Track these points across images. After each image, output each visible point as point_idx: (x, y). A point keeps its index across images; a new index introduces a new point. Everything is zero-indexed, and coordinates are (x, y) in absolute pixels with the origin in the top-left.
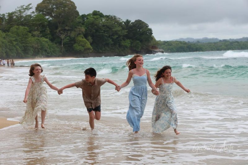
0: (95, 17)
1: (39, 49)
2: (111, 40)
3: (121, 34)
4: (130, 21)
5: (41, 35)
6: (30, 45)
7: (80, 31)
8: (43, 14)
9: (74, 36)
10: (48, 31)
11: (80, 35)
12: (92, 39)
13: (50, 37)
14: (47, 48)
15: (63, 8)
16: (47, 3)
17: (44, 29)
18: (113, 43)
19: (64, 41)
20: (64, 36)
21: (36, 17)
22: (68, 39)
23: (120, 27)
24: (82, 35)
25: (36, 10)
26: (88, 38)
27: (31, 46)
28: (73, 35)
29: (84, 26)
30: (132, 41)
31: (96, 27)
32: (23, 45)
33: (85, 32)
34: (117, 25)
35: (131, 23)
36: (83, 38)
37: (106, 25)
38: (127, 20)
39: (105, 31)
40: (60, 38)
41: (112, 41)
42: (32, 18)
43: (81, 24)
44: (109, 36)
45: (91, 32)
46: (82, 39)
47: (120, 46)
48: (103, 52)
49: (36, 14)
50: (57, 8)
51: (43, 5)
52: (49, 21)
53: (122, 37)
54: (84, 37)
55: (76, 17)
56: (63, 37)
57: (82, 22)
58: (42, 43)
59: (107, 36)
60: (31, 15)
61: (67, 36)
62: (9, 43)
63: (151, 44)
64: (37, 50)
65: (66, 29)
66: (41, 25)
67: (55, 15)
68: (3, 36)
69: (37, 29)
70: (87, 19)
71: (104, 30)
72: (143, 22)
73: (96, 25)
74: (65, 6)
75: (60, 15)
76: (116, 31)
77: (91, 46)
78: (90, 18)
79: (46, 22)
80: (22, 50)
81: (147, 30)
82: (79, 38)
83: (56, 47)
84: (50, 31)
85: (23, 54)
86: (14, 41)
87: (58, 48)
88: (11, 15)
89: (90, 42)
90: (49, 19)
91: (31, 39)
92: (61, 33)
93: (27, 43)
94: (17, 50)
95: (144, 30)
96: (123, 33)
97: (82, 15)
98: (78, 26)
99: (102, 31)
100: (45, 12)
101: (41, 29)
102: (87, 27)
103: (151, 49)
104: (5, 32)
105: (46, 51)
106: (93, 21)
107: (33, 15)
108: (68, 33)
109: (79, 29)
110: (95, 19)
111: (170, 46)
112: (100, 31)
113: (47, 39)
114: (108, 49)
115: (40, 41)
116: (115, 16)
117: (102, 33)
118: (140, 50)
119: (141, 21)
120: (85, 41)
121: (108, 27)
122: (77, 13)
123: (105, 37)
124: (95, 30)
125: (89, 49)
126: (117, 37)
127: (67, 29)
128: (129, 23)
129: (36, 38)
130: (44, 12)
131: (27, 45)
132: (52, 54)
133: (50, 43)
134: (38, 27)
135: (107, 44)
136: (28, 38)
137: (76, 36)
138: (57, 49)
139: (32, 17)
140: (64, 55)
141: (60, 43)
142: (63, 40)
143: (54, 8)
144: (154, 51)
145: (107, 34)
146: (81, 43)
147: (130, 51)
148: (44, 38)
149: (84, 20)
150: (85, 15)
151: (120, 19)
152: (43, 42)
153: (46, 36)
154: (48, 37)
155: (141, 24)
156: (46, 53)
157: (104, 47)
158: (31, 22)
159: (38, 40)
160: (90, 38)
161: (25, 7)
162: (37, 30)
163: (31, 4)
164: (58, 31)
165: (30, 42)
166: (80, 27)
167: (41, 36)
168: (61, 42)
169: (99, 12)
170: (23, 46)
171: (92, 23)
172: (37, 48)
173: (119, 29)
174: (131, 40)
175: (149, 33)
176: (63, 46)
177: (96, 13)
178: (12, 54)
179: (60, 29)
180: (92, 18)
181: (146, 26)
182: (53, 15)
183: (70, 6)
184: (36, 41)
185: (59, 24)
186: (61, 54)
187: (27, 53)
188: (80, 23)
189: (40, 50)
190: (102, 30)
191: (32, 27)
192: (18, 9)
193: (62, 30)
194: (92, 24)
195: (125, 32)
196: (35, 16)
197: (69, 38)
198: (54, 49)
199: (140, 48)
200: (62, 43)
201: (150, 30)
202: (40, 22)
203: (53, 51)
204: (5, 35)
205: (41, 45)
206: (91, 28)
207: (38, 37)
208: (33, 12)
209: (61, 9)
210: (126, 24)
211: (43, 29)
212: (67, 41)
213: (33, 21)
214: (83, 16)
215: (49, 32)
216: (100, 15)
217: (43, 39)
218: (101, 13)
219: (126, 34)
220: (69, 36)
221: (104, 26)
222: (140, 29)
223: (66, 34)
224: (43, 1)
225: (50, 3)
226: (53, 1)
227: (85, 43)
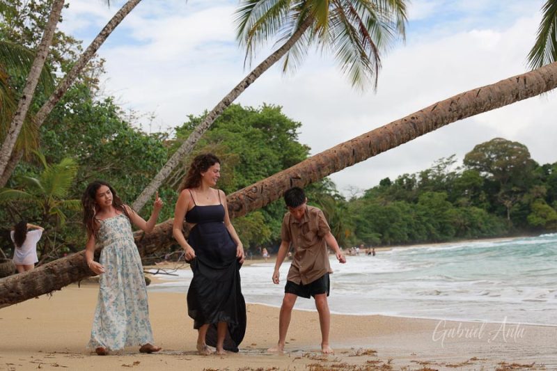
1: (467, 227)
5: (472, 203)
6: (449, 221)
7: (537, 192)
8: (476, 169)
9: (527, 201)
10: (483, 197)
11: (538, 199)
13: (487, 206)
14: (481, 224)
16: (482, 151)
17: (478, 193)
19: (511, 210)
20: (510, 202)
21: (463, 175)
22: (518, 207)
24: (542, 199)
25: (463, 164)
26: (553, 204)
27: (451, 223)
28: (525, 199)
29: (546, 183)
32: (440, 220)
33: (547, 194)
36: (543, 204)
40: (503, 205)
43: (540, 180)
49: (462, 170)
50: (498, 157)
51: (475, 154)
52: (487, 180)
54: (545, 202)
56: (508, 203)
57: (541, 177)
58: (471, 216)
60: (455, 172)
61: (516, 203)
62: (416, 220)
64: (462, 228)
65: (513, 191)
67: (496, 169)
68: (406, 209)
70: (553, 171)
74: (511, 154)
75: (504, 170)
79: (480, 181)
80: (438, 230)
82: (538, 204)
83: (497, 221)
84: (486, 197)
85: (438, 236)
86: (424, 216)
87: (501, 222)
88: (424, 175)
90: (487, 177)
91: (451, 211)
92: (505, 199)
93: (445, 219)
94: (428, 229)
97: (545, 166)
98: (535, 184)
102: (549, 185)
104: (410, 202)
105: (479, 228)
107: (458, 172)
108: (516, 197)
109: (537, 189)
113: (482, 210)
115: (468, 214)
120: (547, 209)
127: (515, 190)
129: (462, 208)
130: (477, 166)
131: (446, 221)
132: (489, 233)
133: (487, 215)
136: (446, 210)
137: (532, 200)
138: (499, 225)
139: (458, 175)
140: (511, 234)
141: (505, 214)
142: (510, 208)
143: (494, 158)
146: (539, 212)
148: (476, 208)
149: (547, 174)
150: (550, 165)
152: (475, 215)
153: (481, 205)
154: (483, 206)
156: (480, 232)
158: (456, 184)
159: (465, 211)
161: (445, 161)
163: (454, 155)
164: (499, 194)
165: (450, 215)
166: (537, 186)
167: (473, 205)
168: (507, 212)
170: (440, 223)
176: (511, 218)
178: (420, 237)
179: (502, 191)
182: (494, 169)
183: (520, 152)
184: (460, 213)
185: (503, 183)
186: (506, 232)
187: (447, 234)
188: (539, 178)
189: (469, 229)
191: (457, 191)
192: (436, 165)
193: (506, 193)
197: (520, 206)
198: (493, 224)
200: (509, 215)
202: (471, 183)
203: (492, 228)
204: (409, 207)
205: (470, 220)
207: (467, 207)
208: (458, 168)
209: (504, 159)
211: (476, 194)
212: (516, 211)
213: (460, 181)
214: (546, 167)
215: (484, 198)
220: (519, 202)
223: (513, 199)
224: (475, 149)
225: (486, 150)
226: (491, 147)
227: (547, 212)
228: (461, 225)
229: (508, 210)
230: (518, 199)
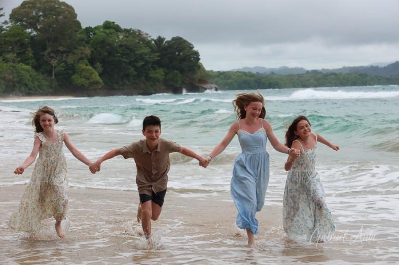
0: (108, 31)
1: (15, 83)
2: (132, 69)
3: (150, 60)
4: (164, 39)
5: (19, 59)
7: (82, 53)
8: (22, 25)
9: (72, 62)
10: (30, 53)
11: (82, 60)
12: (101, 67)
13: (33, 63)
14: (28, 80)
15: (54, 17)
16: (29, 7)
17: (24, 50)
18: (136, 73)
19: (56, 69)
20: (56, 61)
21: (10, 31)
22: (62, 67)
23: (148, 48)
24: (86, 61)
25: (10, 19)
26: (96, 66)
27: (1, 78)
28: (70, 59)
29: (89, 45)
30: (167, 71)
31: (108, 47)
33: (90, 55)
34: (142, 46)
35: (166, 42)
36: (87, 65)
37: (126, 45)
38: (160, 37)
39: (122, 54)
40: (50, 64)
41: (134, 70)
42: (3, 32)
43: (84, 42)
44: (130, 63)
45: (100, 55)
46: (85, 66)
47: (148, 79)
48: (120, 87)
49: (10, 24)
50: (45, 16)
51: (22, 10)
52: (32, 38)
53: (150, 65)
54: (89, 64)
55: (76, 31)
56: (54, 62)
57: (85, 39)
58: (20, 73)
59: (126, 62)
60: (3, 26)
61: (62, 62)
63: (198, 75)
64: (11, 83)
65: (60, 51)
66: (18, 44)
67: (41, 28)
69: (12, 49)
70: (94, 34)
71: (121, 52)
72: (185, 41)
73: (109, 45)
74: (58, 14)
75: (50, 27)
76: (141, 55)
77: (101, 78)
78: (99, 34)
79: (27, 37)
81: (192, 54)
82: (81, 65)
83: (43, 79)
84: (33, 54)
87: (47, 80)
89: (98, 72)
90: (32, 34)
92: (52, 58)
95: (187, 53)
96: (152, 57)
97: (86, 28)
98: (80, 46)
99: (119, 55)
100: (25, 21)
101: (18, 50)
102: (93, 48)
103: (197, 84)
105: (26, 85)
106: (104, 39)
107: (5, 27)
108: (62, 57)
109: (81, 50)
110: (107, 34)
111: (228, 79)
112: (116, 55)
113: (29, 67)
114: (128, 83)
115: (16, 69)
116: (139, 31)
117: (119, 57)
118: (179, 86)
119: (181, 38)
120: (90, 70)
121: (128, 48)
122: (78, 24)
123: (123, 64)
124: (107, 52)
125: (97, 83)
126: (143, 65)
127: (62, 50)
128: (163, 42)
129: (11, 64)
130: (24, 23)
132: (36, 90)
133: (34, 73)
134: (14, 46)
135: (127, 76)
137: (76, 61)
138: (45, 83)
139: (4, 30)
140: (56, 93)
141: (50, 73)
142: (55, 67)
143: (41, 15)
144: (202, 88)
145: (126, 58)
146: (84, 73)
147: (163, 87)
148: (23, 64)
149: (89, 37)
150: (91, 28)
151: (148, 35)
152: (22, 72)
153: (26, 62)
154: (29, 63)
155: (180, 44)
156: (27, 89)
157: (122, 80)
158: (3, 38)
159: (14, 67)
160: (98, 65)
162: (12, 51)
163: (2, 8)
164: (46, 53)
166: (82, 48)
167: (19, 62)
168: (52, 70)
169: (114, 23)
171: (103, 41)
172: (12, 81)
173: (146, 52)
174: (165, 69)
175: (194, 57)
176: (55, 77)
177: (108, 25)
179: (49, 50)
180: (102, 34)
181: (190, 47)
182: (39, 27)
183: (67, 13)
184: (10, 69)
185: (49, 42)
186: (51, 90)
188: (83, 40)
189: (17, 85)
190: (117, 53)
191: (3, 46)
193: (53, 52)
194: (103, 43)
195: (156, 57)
196: (8, 29)
197: (65, 65)
198: (39, 82)
199: (180, 82)
200: (53, 73)
201: (197, 54)
202: (18, 38)
203: (39, 86)
205: (18, 76)
206: (100, 49)
207: (14, 62)
208: (6, 22)
209: (51, 18)
210: (158, 43)
211: (22, 51)
212: (61, 70)
213: (5, 36)
214: (88, 30)
215: (31, 55)
216: (114, 28)
217: (22, 66)
218: (117, 25)
219: (158, 60)
220: (65, 62)
221: (121, 46)
222: (180, 51)
223: (59, 58)
224: (22, 5)
225: (34, 7)
226: (38, 5)
227: (91, 74)
228: (10, 80)
229: (53, 70)
230: (64, 59)
